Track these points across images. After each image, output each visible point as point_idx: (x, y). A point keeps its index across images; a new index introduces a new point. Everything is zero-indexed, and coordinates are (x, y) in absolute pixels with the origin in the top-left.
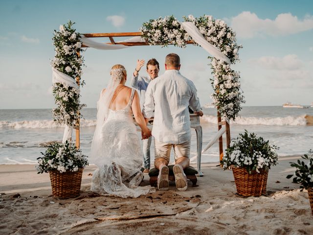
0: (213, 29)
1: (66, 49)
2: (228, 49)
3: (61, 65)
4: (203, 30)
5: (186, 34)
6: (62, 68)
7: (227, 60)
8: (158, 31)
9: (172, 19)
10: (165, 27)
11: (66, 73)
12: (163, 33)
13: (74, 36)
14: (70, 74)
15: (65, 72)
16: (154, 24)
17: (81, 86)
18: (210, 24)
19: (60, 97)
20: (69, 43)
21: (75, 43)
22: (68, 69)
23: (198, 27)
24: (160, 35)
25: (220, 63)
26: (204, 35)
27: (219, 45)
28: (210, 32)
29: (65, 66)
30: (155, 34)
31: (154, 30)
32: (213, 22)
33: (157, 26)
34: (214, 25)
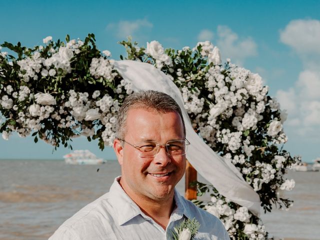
31: (26, 89)
32: (227, 80)
33: (39, 75)
34: (228, 85)
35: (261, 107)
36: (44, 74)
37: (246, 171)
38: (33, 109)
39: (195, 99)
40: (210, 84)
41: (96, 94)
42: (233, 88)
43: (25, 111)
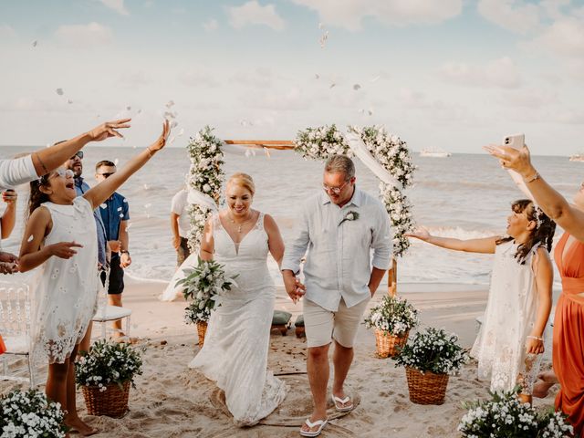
0: (383, 145)
1: (204, 163)
2: (399, 172)
3: (198, 182)
4: (370, 146)
5: (349, 150)
6: (199, 186)
7: (399, 185)
8: (316, 146)
9: (333, 130)
10: (324, 140)
11: (204, 192)
12: (321, 147)
13: (213, 148)
14: (209, 193)
15: (202, 190)
16: (311, 136)
17: (220, 206)
18: (379, 140)
19: (197, 220)
20: (207, 156)
21: (214, 155)
22: (206, 187)
23: (364, 141)
24: (318, 150)
25: (389, 188)
26: (371, 151)
27: (389, 167)
28: (379, 148)
29: (203, 184)
30: (312, 149)
31: (311, 143)
33: (315, 138)
36: (317, 137)
41: (335, 144)
43: (310, 151)
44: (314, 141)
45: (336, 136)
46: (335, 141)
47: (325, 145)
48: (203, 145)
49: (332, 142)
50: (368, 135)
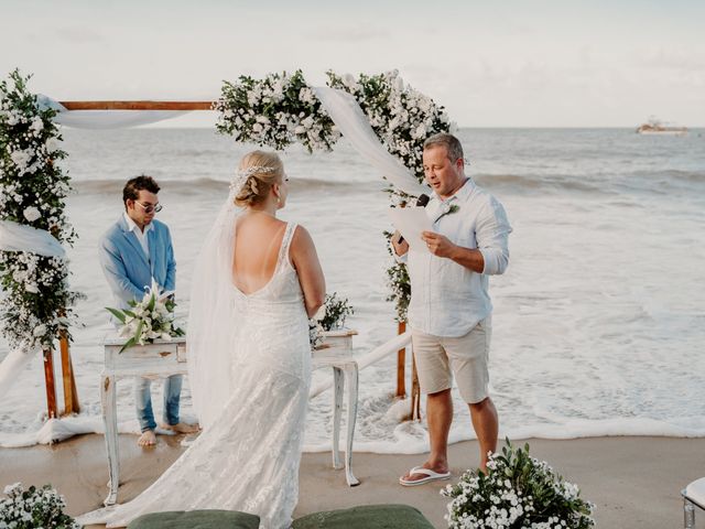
3: (11, 205)
4: (378, 120)
5: (331, 129)
6: (15, 211)
9: (298, 84)
10: (280, 108)
11: (28, 224)
12: (274, 122)
13: (38, 124)
14: (38, 224)
15: (22, 220)
16: (252, 97)
17: (66, 243)
18: (395, 105)
20: (24, 145)
21: (41, 141)
22: (31, 213)
23: (363, 106)
24: (268, 127)
29: (22, 206)
30: (255, 126)
31: (252, 112)
32: (404, 101)
33: (260, 101)
34: (405, 105)
35: (429, 122)
36: (265, 101)
37: (419, 170)
38: (256, 127)
39: (378, 117)
40: (390, 105)
41: (302, 114)
42: (408, 108)
43: (251, 128)
44: (259, 109)
45: (305, 96)
46: (302, 109)
47: (282, 118)
48: (12, 121)
49: (297, 112)
50: (370, 94)
